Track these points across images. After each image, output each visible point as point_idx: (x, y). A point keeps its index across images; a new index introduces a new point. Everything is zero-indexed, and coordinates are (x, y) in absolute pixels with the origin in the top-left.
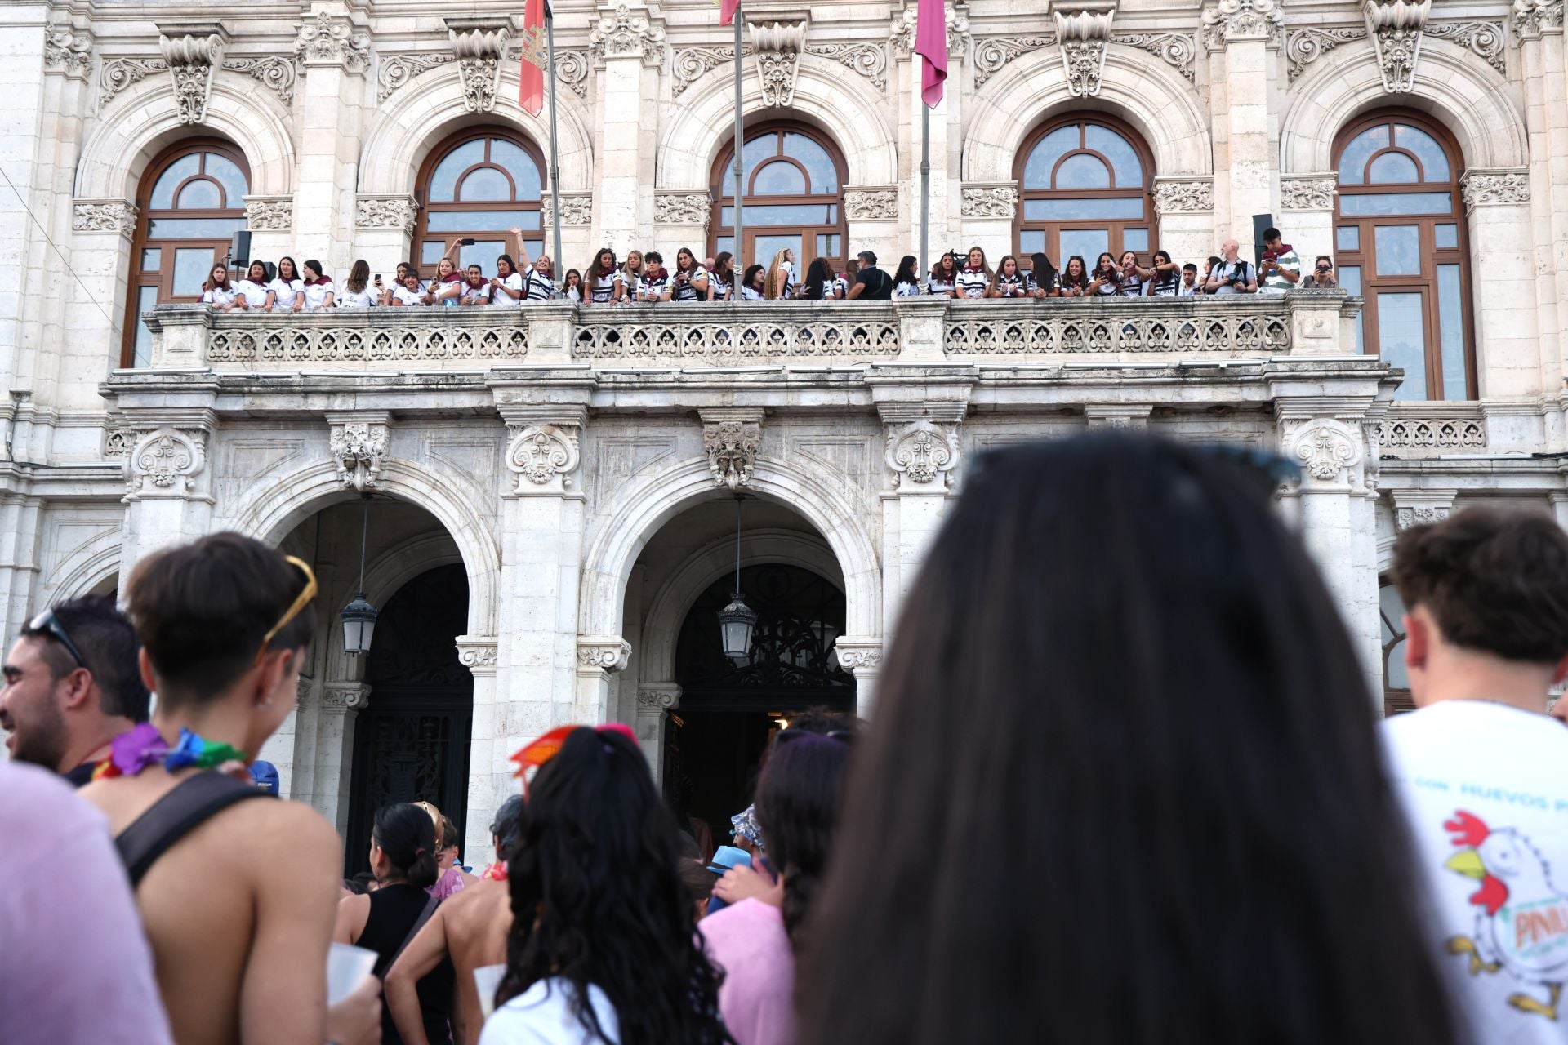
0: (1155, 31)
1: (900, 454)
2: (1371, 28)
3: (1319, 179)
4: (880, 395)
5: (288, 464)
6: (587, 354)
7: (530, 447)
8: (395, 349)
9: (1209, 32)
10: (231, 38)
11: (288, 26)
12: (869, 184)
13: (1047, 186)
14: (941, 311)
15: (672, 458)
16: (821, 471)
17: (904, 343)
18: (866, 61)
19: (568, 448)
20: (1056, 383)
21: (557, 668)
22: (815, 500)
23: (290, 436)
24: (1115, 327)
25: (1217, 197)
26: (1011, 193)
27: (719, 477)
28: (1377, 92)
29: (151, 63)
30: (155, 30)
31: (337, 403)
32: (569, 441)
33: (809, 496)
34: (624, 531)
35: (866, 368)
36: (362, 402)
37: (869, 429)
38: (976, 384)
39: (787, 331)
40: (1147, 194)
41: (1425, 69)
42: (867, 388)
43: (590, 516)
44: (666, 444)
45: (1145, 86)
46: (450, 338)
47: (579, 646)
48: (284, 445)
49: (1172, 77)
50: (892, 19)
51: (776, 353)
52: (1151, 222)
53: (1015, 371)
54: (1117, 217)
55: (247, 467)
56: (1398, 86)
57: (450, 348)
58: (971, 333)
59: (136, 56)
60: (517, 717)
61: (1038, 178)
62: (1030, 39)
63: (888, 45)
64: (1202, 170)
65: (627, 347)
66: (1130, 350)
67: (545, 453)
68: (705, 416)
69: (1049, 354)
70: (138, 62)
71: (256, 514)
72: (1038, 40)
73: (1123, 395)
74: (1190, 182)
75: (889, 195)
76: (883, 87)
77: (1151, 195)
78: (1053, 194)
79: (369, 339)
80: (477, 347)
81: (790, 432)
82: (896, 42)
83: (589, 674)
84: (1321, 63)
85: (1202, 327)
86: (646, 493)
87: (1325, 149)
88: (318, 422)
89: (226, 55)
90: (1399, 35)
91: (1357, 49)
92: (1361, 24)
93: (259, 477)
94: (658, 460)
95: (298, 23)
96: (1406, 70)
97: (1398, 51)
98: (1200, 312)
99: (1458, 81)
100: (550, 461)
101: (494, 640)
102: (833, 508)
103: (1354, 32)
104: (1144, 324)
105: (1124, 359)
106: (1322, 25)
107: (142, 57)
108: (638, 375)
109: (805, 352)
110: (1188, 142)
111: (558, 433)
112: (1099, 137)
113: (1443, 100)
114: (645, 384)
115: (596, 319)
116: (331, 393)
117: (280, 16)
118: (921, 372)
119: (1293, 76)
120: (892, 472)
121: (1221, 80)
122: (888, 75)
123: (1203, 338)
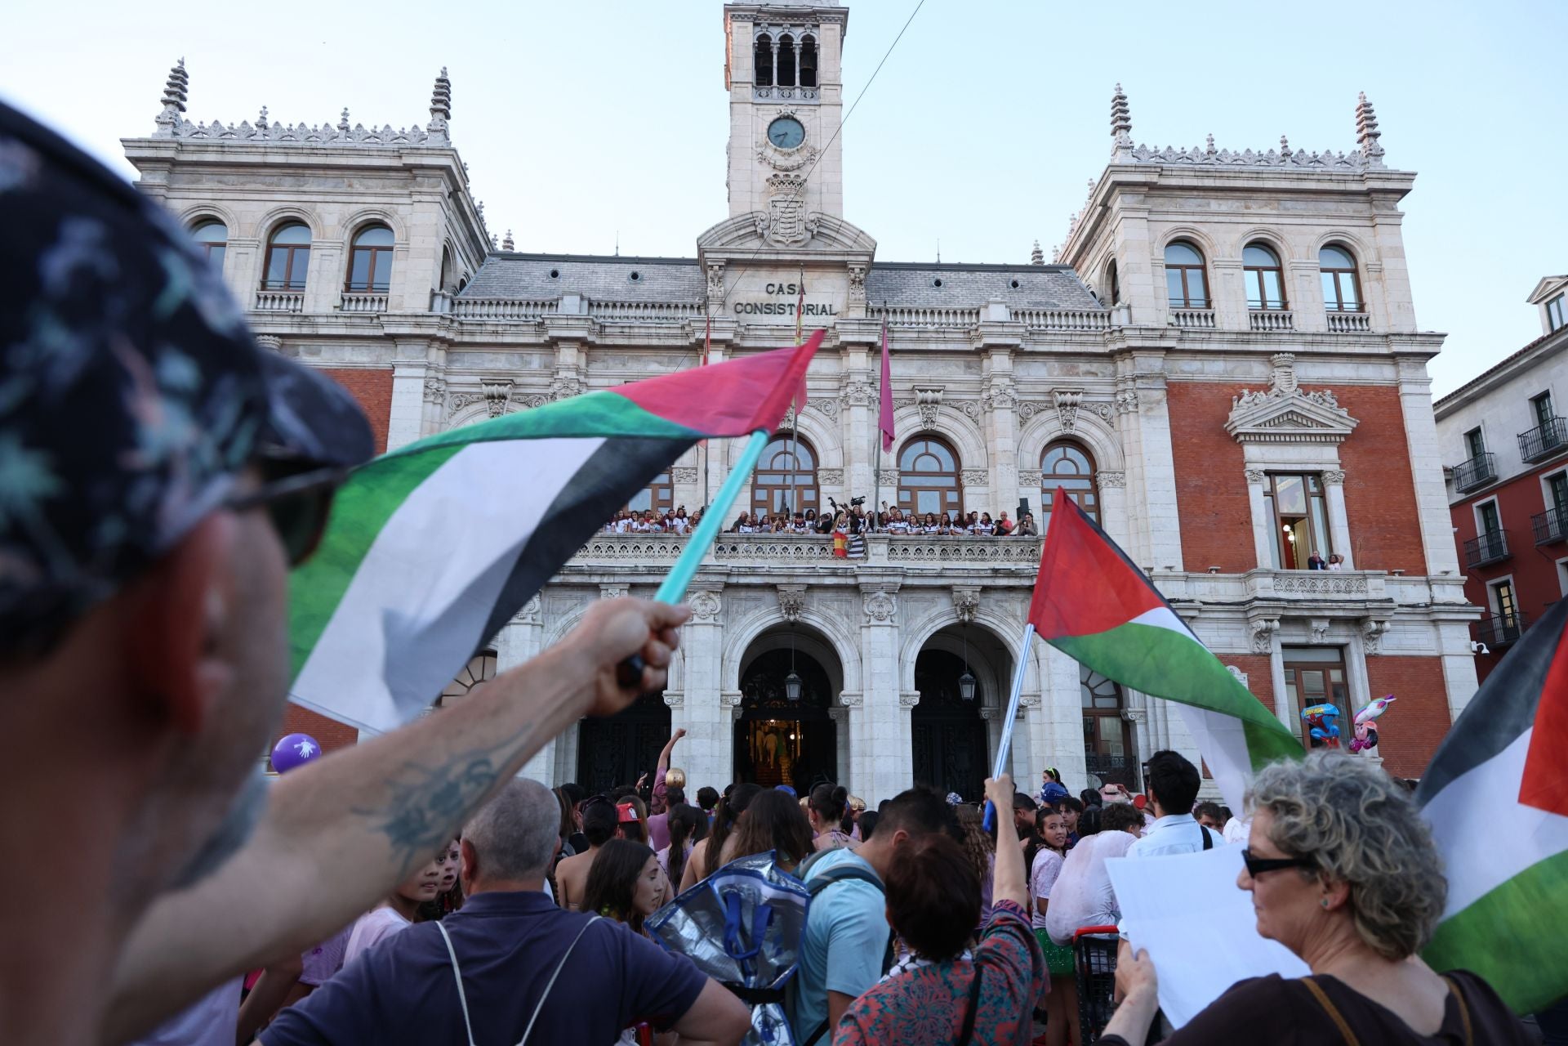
0: (960, 400)
1: (870, 607)
2: (1056, 405)
3: (1035, 472)
4: (862, 580)
5: (578, 607)
6: (722, 557)
7: (698, 602)
8: (630, 553)
9: (985, 403)
10: (516, 385)
11: (546, 381)
12: (830, 467)
13: (911, 470)
14: (887, 541)
15: (763, 607)
16: (832, 613)
17: (870, 555)
18: (827, 408)
19: (716, 603)
20: (940, 576)
21: (713, 706)
22: (830, 627)
23: (579, 594)
24: (964, 549)
25: (990, 479)
26: (896, 473)
27: (786, 616)
28: (1059, 434)
29: (475, 396)
30: (480, 382)
31: (605, 579)
32: (717, 599)
33: (827, 625)
34: (742, 640)
35: (855, 567)
36: (617, 579)
37: (853, 594)
38: (904, 576)
39: (815, 548)
40: (957, 474)
41: (1079, 424)
42: (855, 576)
43: (725, 633)
44: (759, 599)
45: (956, 425)
46: (656, 548)
47: (722, 695)
48: (576, 598)
49: (968, 422)
50: (839, 389)
51: (811, 558)
52: (959, 488)
53: (922, 570)
54: (943, 485)
55: (559, 609)
56: (1068, 431)
57: (656, 553)
58: (899, 551)
59: (467, 393)
60: (696, 729)
61: (907, 466)
62: (904, 401)
63: (837, 401)
64: (983, 466)
65: (740, 554)
66: (970, 560)
67: (706, 605)
68: (779, 587)
69: (935, 561)
70: (468, 396)
71: (564, 631)
72: (907, 402)
73: (969, 582)
74: (978, 471)
75: (840, 473)
76: (835, 421)
77: (959, 475)
78: (914, 473)
79: (617, 548)
80: (669, 553)
81: (817, 595)
82: (842, 401)
83: (726, 709)
84: (1034, 419)
85: (1001, 551)
86: (752, 623)
87: (1037, 458)
88: (596, 588)
89: (513, 394)
90: (1068, 408)
91: (1050, 413)
92: (1051, 402)
93: (565, 613)
94: (756, 607)
95: (551, 380)
96: (1071, 424)
97: (1068, 415)
98: (1001, 544)
99: (1094, 430)
100: (708, 609)
101: (681, 693)
102: (839, 631)
103: (1049, 405)
104: (976, 548)
105: (968, 565)
106: (1034, 401)
107: (471, 394)
108: (749, 568)
109: (823, 558)
110: (976, 453)
111: (712, 595)
112: (934, 447)
113: (1087, 438)
114: (753, 571)
115: (726, 540)
116: (603, 575)
117: (541, 375)
118: (880, 570)
119: (1022, 424)
120: (866, 615)
121: (991, 426)
122: (837, 415)
123: (1002, 556)
